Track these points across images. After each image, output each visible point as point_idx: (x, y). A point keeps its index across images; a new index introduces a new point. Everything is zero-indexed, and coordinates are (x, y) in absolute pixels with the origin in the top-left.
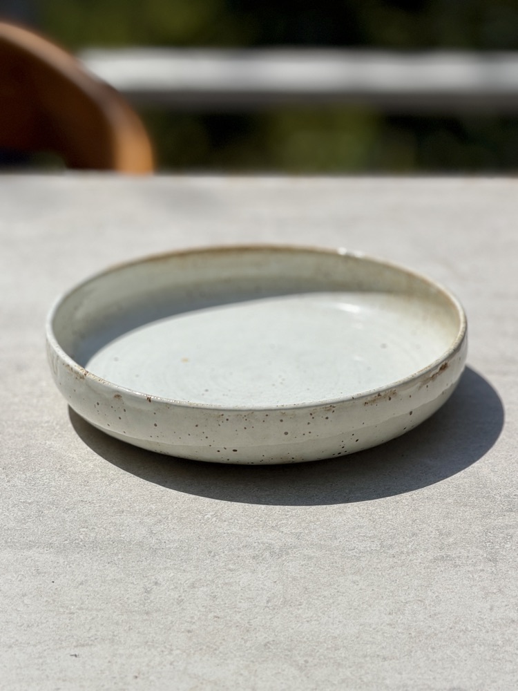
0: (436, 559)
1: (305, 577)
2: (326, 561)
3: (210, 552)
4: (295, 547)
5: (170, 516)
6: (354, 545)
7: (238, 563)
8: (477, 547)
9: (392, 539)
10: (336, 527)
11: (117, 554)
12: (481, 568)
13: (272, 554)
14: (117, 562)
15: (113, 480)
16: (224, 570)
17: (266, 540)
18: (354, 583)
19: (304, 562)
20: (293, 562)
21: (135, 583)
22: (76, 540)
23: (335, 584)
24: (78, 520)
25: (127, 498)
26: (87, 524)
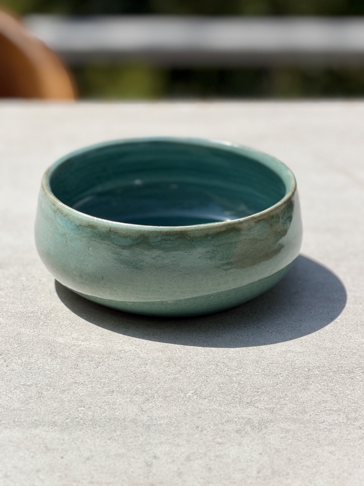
1: (286, 449)
2: (301, 433)
3: (197, 427)
4: (272, 421)
5: (156, 395)
6: (323, 419)
7: (224, 437)
9: (356, 412)
10: (304, 402)
11: (115, 431)
13: (253, 427)
14: (116, 438)
15: (99, 363)
16: (213, 443)
17: (245, 415)
18: (331, 453)
19: (282, 435)
20: (273, 435)
21: (136, 457)
22: (76, 418)
23: (314, 455)
24: (75, 400)
25: (115, 379)
26: (83, 404)
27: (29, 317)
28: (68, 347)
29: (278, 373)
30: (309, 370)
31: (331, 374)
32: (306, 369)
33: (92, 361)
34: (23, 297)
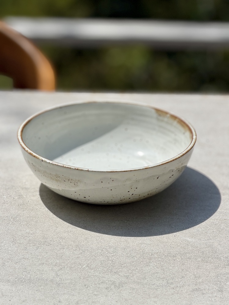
0: (193, 290)
1: (131, 299)
2: (141, 291)
3: (85, 285)
4: (126, 283)
5: (66, 266)
6: (154, 282)
7: (99, 291)
8: (213, 284)
9: (172, 279)
10: (146, 273)
11: (40, 286)
12: (215, 295)
13: (115, 286)
14: (41, 290)
15: (38, 247)
16: (92, 295)
17: (112, 279)
18: (155, 302)
19: (130, 291)
20: (125, 291)
21: (50, 301)
22: (21, 278)
23: (145, 303)
24: (22, 268)
25: (45, 257)
26: (26, 270)
27: (4, 219)
28: (23, 237)
29: (135, 256)
30: (152, 254)
31: (163, 257)
32: (150, 254)
33: (34, 246)
34: (3, 208)
